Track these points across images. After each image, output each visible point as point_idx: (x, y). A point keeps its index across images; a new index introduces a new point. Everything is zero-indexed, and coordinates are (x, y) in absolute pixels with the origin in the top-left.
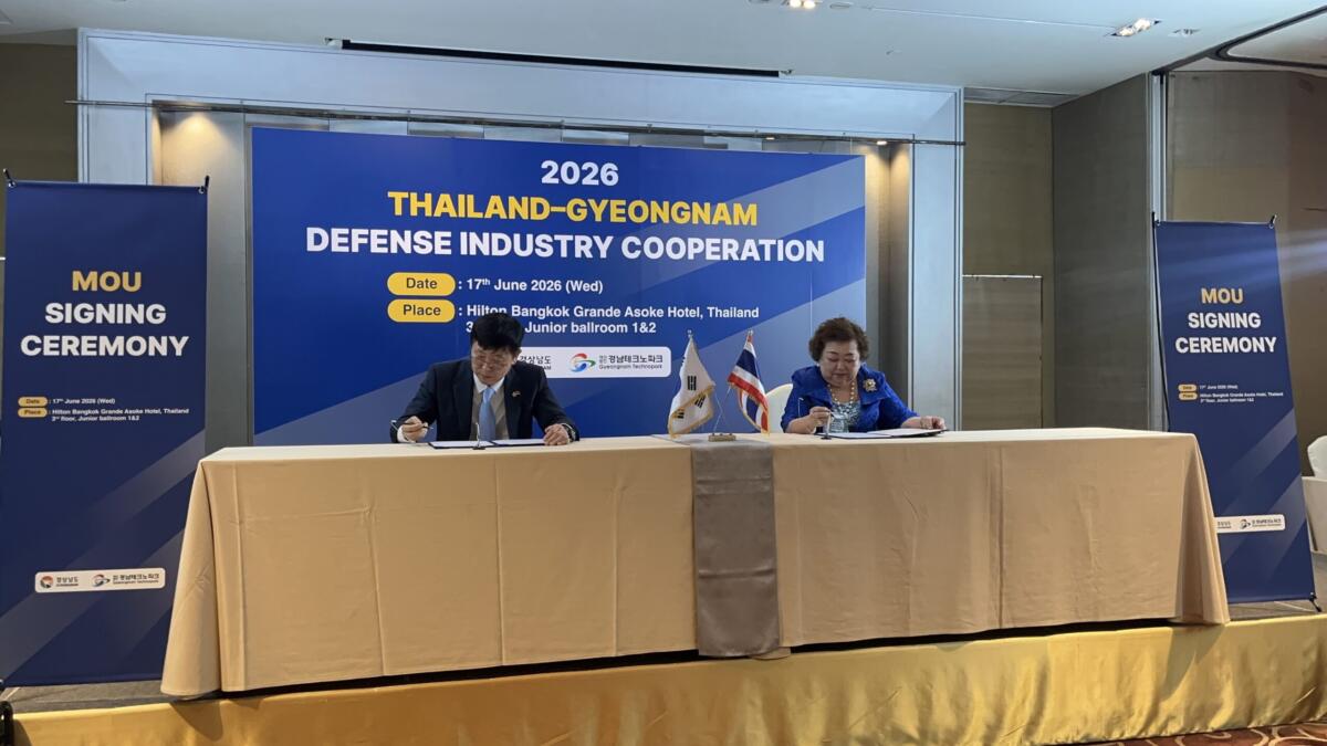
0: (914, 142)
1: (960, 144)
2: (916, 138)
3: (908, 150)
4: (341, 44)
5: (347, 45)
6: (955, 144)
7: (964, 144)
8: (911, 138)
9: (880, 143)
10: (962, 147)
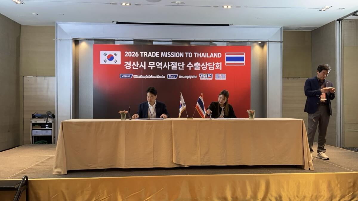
0: (268, 42)
1: (282, 42)
2: (269, 41)
3: (267, 44)
4: (116, 23)
5: (118, 23)
6: (280, 42)
7: (283, 42)
8: (267, 40)
9: (259, 42)
10: (282, 43)
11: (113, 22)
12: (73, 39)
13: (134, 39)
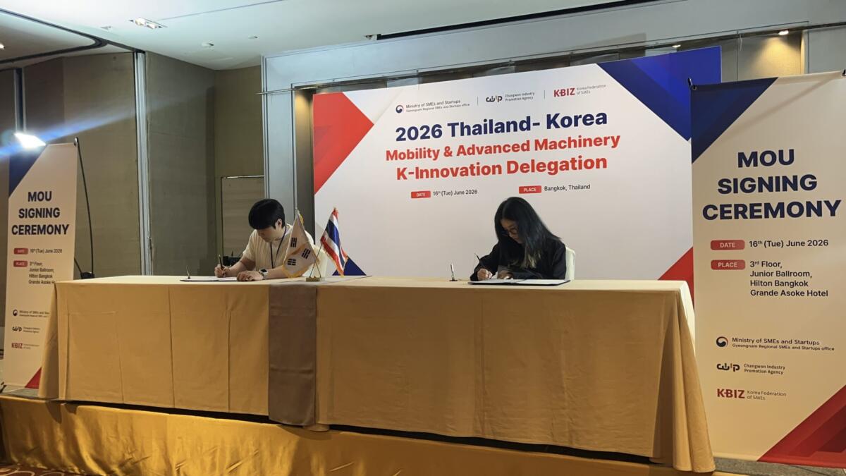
0: (808, 28)
2: (811, 24)
3: (806, 34)
4: (376, 37)
5: (380, 37)
8: (805, 24)
9: (784, 33)
11: (371, 36)
12: (297, 88)
13: (420, 71)
